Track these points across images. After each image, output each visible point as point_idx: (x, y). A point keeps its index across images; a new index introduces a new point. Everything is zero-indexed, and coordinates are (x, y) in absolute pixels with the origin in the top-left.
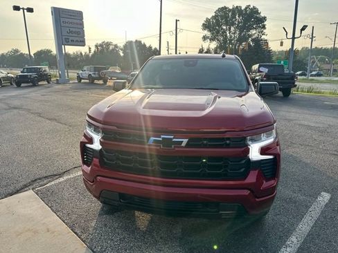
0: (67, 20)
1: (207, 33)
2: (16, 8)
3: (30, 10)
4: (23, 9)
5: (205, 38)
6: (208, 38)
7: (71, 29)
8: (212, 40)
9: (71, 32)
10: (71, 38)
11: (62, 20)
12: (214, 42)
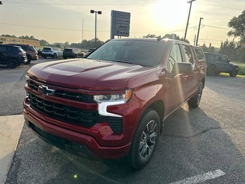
0: (119, 19)
1: (232, 29)
2: (92, 12)
3: (100, 13)
4: (96, 12)
5: (230, 34)
6: (233, 33)
7: (122, 25)
8: (236, 35)
9: (121, 27)
10: (120, 31)
11: (117, 18)
12: (239, 37)
